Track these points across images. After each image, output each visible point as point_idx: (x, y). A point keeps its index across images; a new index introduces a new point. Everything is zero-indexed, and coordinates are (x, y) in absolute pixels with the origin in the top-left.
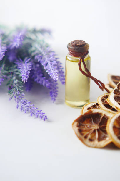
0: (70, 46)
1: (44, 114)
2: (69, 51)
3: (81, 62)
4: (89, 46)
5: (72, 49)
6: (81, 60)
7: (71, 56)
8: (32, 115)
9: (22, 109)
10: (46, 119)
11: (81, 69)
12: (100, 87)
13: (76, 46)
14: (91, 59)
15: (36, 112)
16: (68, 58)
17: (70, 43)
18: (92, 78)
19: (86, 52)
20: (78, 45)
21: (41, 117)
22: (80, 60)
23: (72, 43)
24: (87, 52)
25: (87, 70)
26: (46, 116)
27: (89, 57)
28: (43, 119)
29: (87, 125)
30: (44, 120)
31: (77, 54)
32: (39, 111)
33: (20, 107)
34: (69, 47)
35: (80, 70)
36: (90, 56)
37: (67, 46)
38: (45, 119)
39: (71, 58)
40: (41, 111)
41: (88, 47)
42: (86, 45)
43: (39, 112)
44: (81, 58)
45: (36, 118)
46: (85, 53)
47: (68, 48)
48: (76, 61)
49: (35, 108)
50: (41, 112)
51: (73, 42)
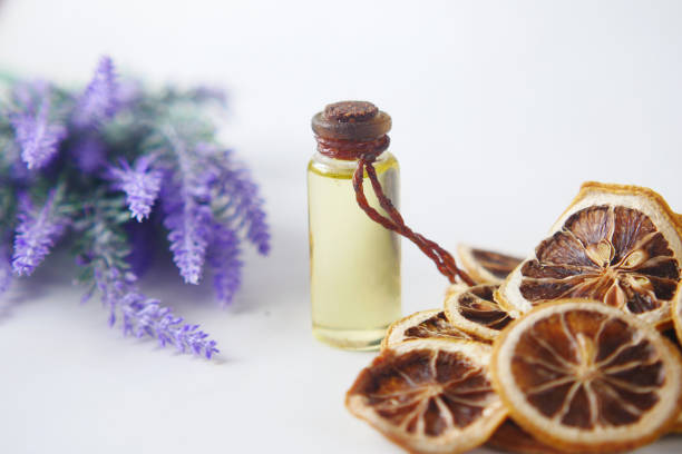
0: (319, 121)
1: (206, 336)
2: (317, 138)
3: (362, 176)
4: (390, 119)
5: (329, 129)
6: (361, 168)
7: (325, 159)
8: (164, 343)
9: (128, 327)
10: (214, 354)
11: (362, 202)
12: (440, 266)
13: (341, 118)
14: (398, 165)
15: (178, 332)
16: (317, 166)
17: (320, 114)
18: (407, 232)
19: (380, 140)
20: (352, 116)
21: (197, 348)
22: (358, 167)
23: (327, 112)
24: (385, 143)
25: (387, 203)
26: (213, 343)
27: (392, 160)
28: (203, 353)
29: (397, 393)
30: (208, 355)
31: (348, 146)
32: (187, 328)
33: (120, 322)
34: (317, 123)
35: (360, 205)
36: (396, 155)
37: (310, 123)
38: (210, 352)
39: (325, 163)
40: (196, 327)
41: (385, 121)
42: (378, 116)
43: (188, 333)
44: (363, 162)
45: (177, 354)
46: (377, 144)
47: (315, 129)
48: (345, 173)
49: (175, 320)
50: (197, 330)
51: (331, 108)
